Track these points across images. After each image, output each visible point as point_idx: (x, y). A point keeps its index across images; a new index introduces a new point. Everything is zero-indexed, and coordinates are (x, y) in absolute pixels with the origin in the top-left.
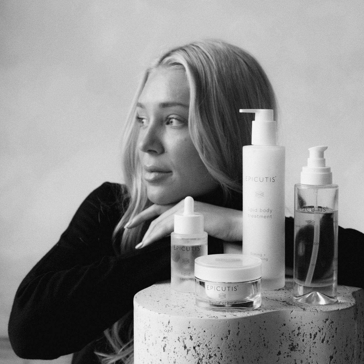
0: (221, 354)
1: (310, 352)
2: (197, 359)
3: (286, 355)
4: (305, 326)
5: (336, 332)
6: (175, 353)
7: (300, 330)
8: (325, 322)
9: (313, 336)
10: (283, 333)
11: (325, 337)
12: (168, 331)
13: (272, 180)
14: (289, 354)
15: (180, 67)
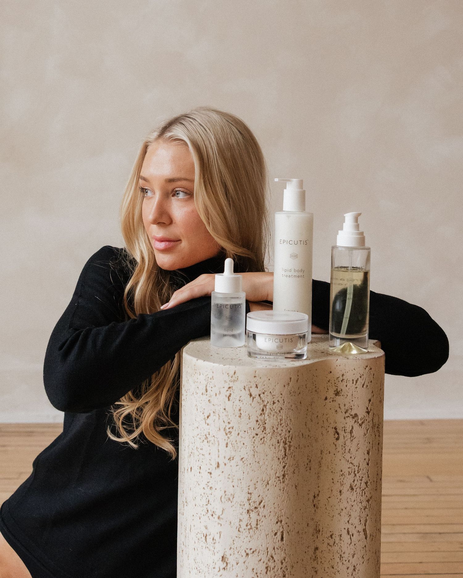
0: (284, 400)
1: (352, 396)
2: (262, 406)
3: (332, 399)
4: (348, 373)
5: (373, 378)
6: (241, 401)
7: (344, 377)
8: (365, 369)
9: (355, 382)
10: (329, 380)
11: (365, 382)
12: (233, 381)
13: (305, 243)
14: (334, 399)
15: (182, 142)
